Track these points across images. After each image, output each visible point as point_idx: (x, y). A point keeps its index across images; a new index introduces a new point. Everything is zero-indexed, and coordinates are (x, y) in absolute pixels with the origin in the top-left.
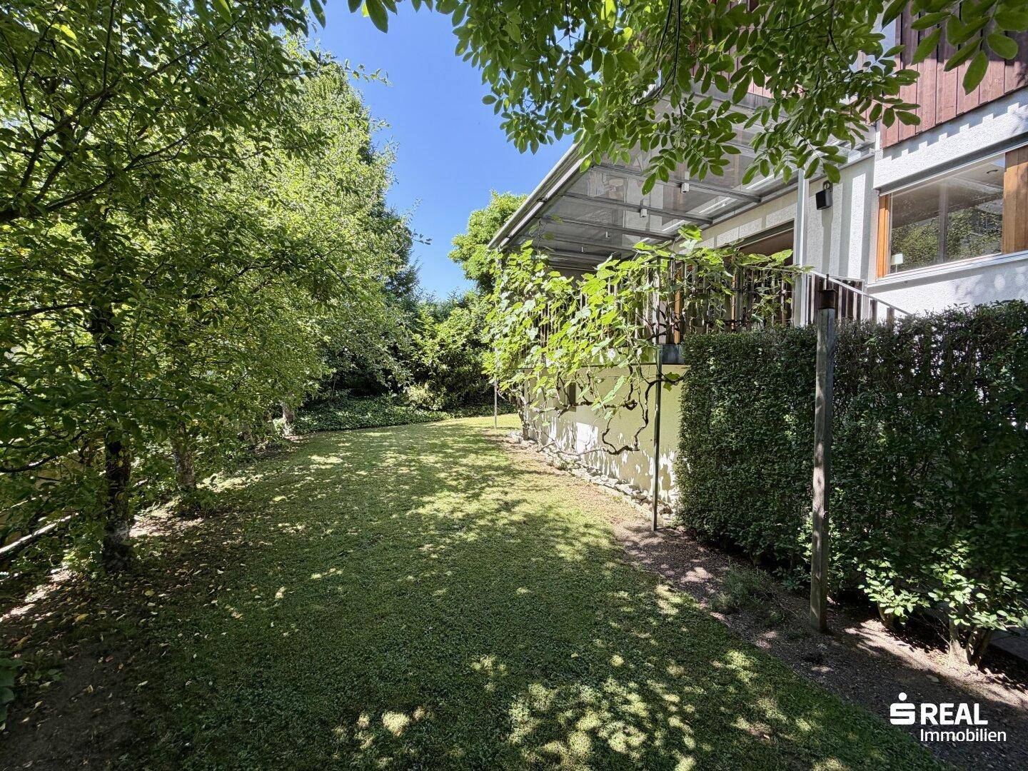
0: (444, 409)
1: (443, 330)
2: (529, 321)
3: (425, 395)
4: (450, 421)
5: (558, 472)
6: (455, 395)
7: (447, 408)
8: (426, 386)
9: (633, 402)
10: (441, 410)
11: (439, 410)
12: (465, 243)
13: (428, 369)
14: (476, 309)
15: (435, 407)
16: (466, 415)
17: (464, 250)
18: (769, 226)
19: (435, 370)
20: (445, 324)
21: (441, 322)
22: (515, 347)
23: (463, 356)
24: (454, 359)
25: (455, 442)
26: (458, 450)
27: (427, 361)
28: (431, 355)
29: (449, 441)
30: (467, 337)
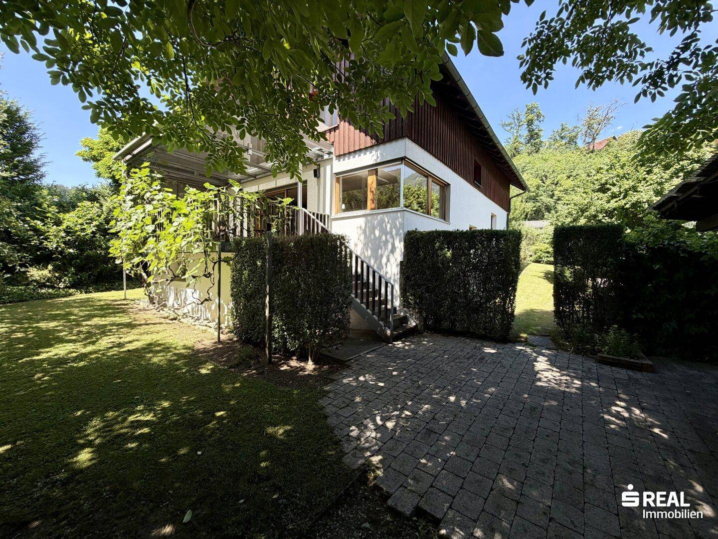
0: (72, 287)
1: (70, 219)
2: (148, 220)
3: (49, 275)
4: (80, 296)
5: (171, 322)
6: (85, 275)
7: (77, 285)
8: (50, 267)
9: (209, 273)
10: (69, 288)
11: (66, 287)
12: (95, 147)
13: (52, 252)
14: (107, 205)
15: (62, 285)
16: (97, 290)
17: (94, 153)
18: (279, 185)
19: (61, 253)
20: (72, 214)
21: (68, 211)
22: (137, 237)
23: (94, 242)
24: (82, 244)
25: (81, 311)
26: (82, 317)
27: (52, 245)
28: (55, 240)
29: (76, 311)
30: (96, 226)
